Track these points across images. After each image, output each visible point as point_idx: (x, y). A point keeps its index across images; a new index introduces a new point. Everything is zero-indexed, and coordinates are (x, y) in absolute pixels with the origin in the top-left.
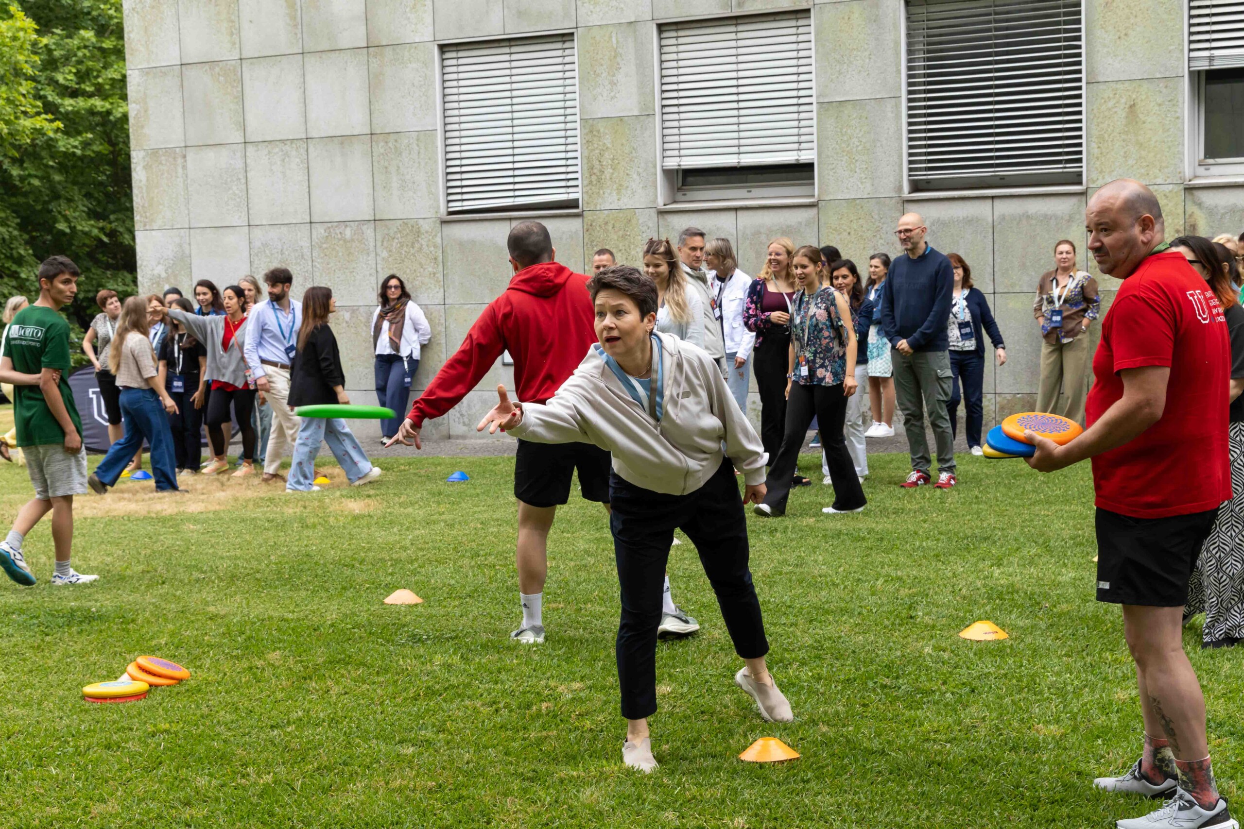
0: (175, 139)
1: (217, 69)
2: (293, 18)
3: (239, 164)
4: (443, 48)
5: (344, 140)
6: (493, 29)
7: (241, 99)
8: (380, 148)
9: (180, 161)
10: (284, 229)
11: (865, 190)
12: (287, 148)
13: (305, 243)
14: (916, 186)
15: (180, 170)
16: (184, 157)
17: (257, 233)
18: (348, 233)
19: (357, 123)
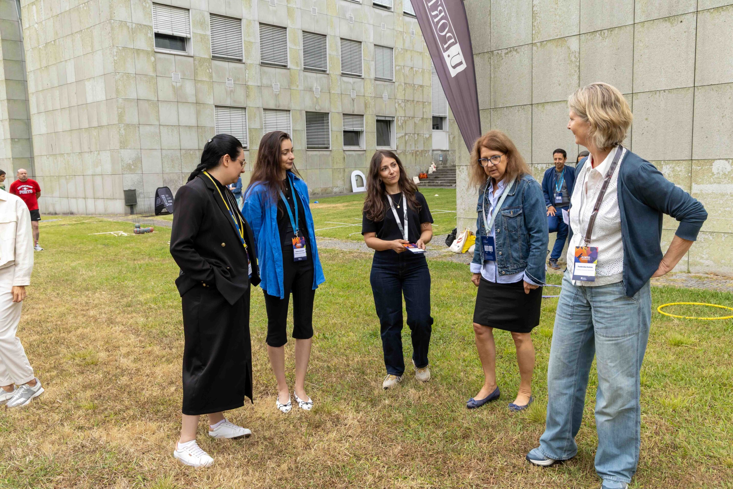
0: (135, 121)
1: (150, 103)
2: (175, 92)
3: (158, 131)
4: (216, 106)
5: (190, 127)
6: (228, 104)
7: (158, 112)
8: (200, 130)
9: (137, 128)
10: (172, 151)
11: (300, 148)
12: (173, 128)
13: (179, 155)
14: (308, 148)
15: (137, 131)
16: (139, 127)
17: (164, 151)
18: (191, 152)
19: (193, 122)
